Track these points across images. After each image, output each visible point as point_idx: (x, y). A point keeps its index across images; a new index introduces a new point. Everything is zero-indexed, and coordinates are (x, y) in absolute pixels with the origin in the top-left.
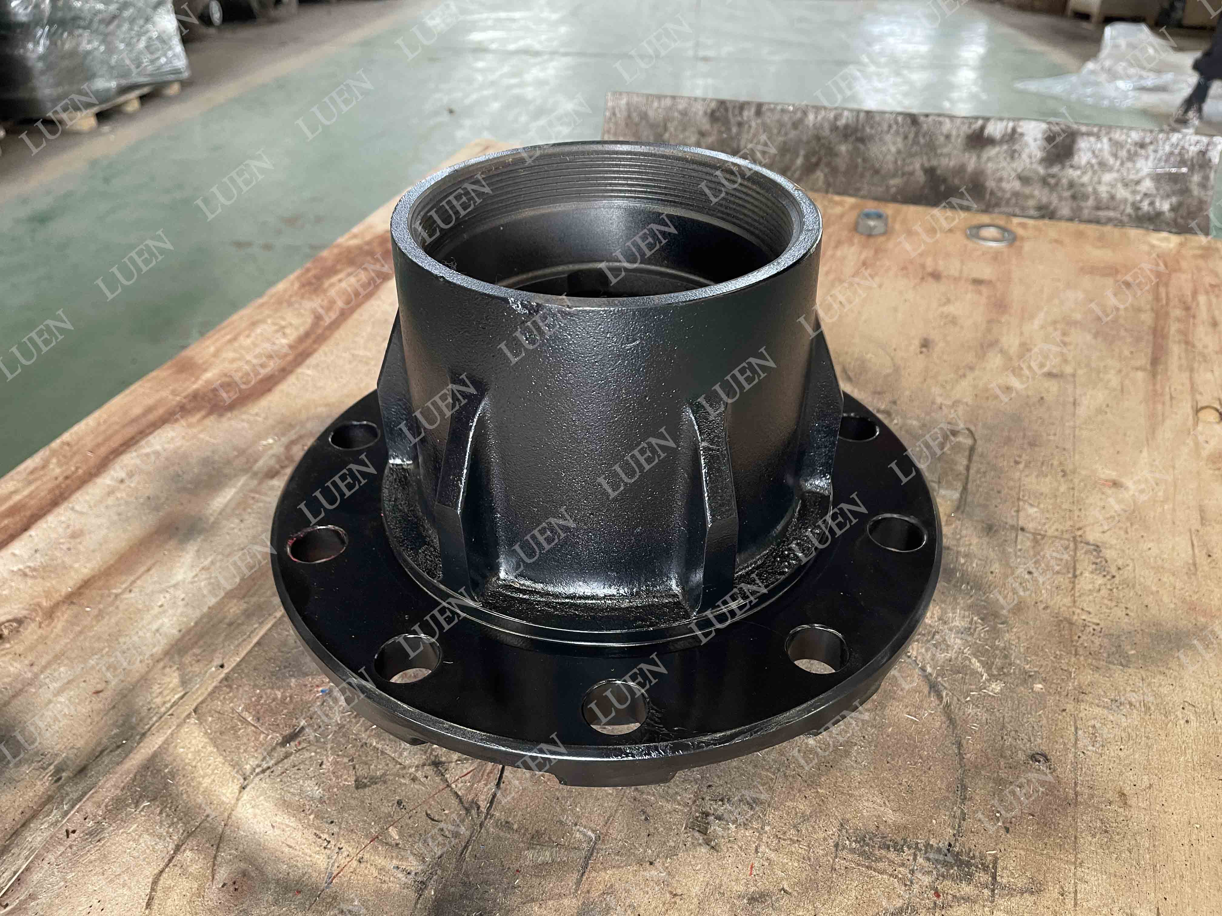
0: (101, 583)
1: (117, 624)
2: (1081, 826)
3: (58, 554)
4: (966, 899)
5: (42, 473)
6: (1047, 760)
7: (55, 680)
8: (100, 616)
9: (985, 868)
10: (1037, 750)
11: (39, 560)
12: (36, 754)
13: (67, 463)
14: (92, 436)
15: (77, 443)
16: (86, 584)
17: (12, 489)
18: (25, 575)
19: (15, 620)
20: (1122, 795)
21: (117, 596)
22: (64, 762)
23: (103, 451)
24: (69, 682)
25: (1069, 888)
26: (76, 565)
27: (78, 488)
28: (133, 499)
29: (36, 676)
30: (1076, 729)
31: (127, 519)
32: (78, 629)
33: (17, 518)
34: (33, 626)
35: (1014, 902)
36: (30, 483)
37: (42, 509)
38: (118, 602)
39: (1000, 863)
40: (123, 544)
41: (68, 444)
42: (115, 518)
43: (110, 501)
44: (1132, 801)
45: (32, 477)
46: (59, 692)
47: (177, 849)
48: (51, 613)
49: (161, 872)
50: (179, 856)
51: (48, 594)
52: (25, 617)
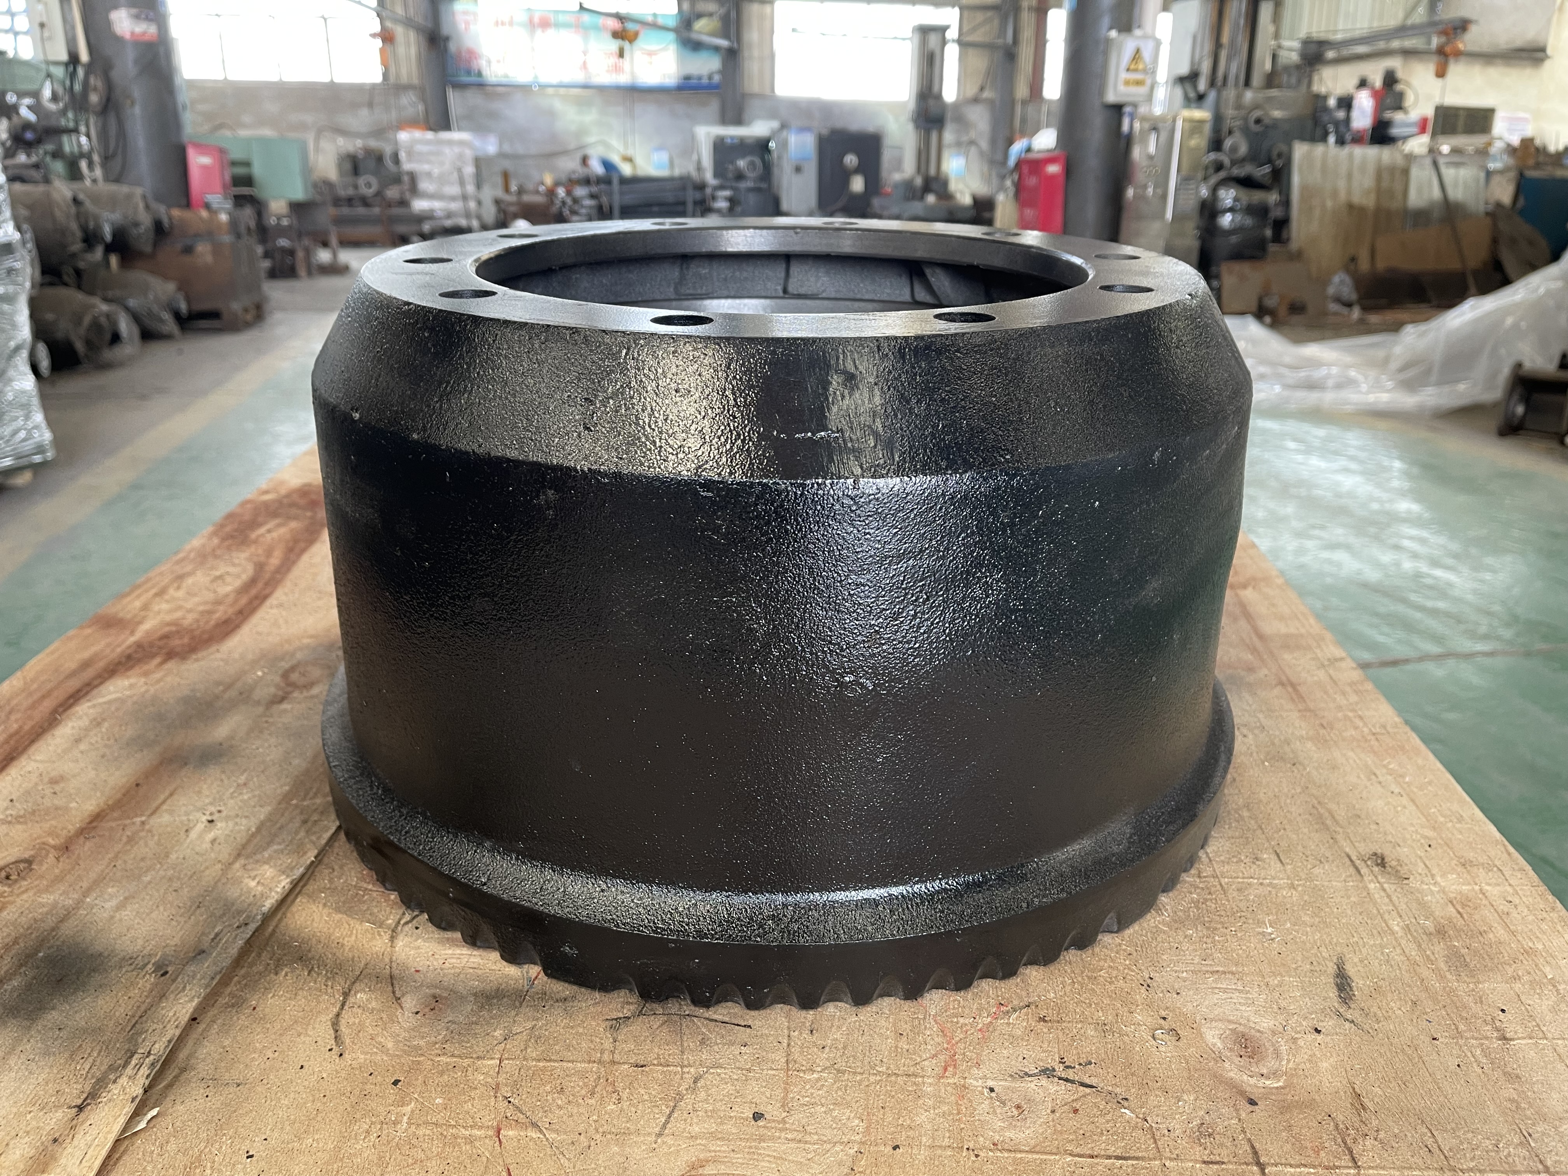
0: (115, 815)
3: (41, 799)
8: (131, 841)
12: (123, 959)
13: (5, 722)
16: (97, 818)
18: (9, 823)
19: (20, 861)
22: (162, 959)
24: (126, 899)
26: (74, 805)
29: (80, 901)
31: (116, 759)
32: (110, 855)
34: (48, 862)
38: (148, 827)
42: (96, 759)
47: (346, 995)
48: (66, 848)
49: (338, 1015)
50: (351, 1000)
51: (51, 833)
52: (33, 856)
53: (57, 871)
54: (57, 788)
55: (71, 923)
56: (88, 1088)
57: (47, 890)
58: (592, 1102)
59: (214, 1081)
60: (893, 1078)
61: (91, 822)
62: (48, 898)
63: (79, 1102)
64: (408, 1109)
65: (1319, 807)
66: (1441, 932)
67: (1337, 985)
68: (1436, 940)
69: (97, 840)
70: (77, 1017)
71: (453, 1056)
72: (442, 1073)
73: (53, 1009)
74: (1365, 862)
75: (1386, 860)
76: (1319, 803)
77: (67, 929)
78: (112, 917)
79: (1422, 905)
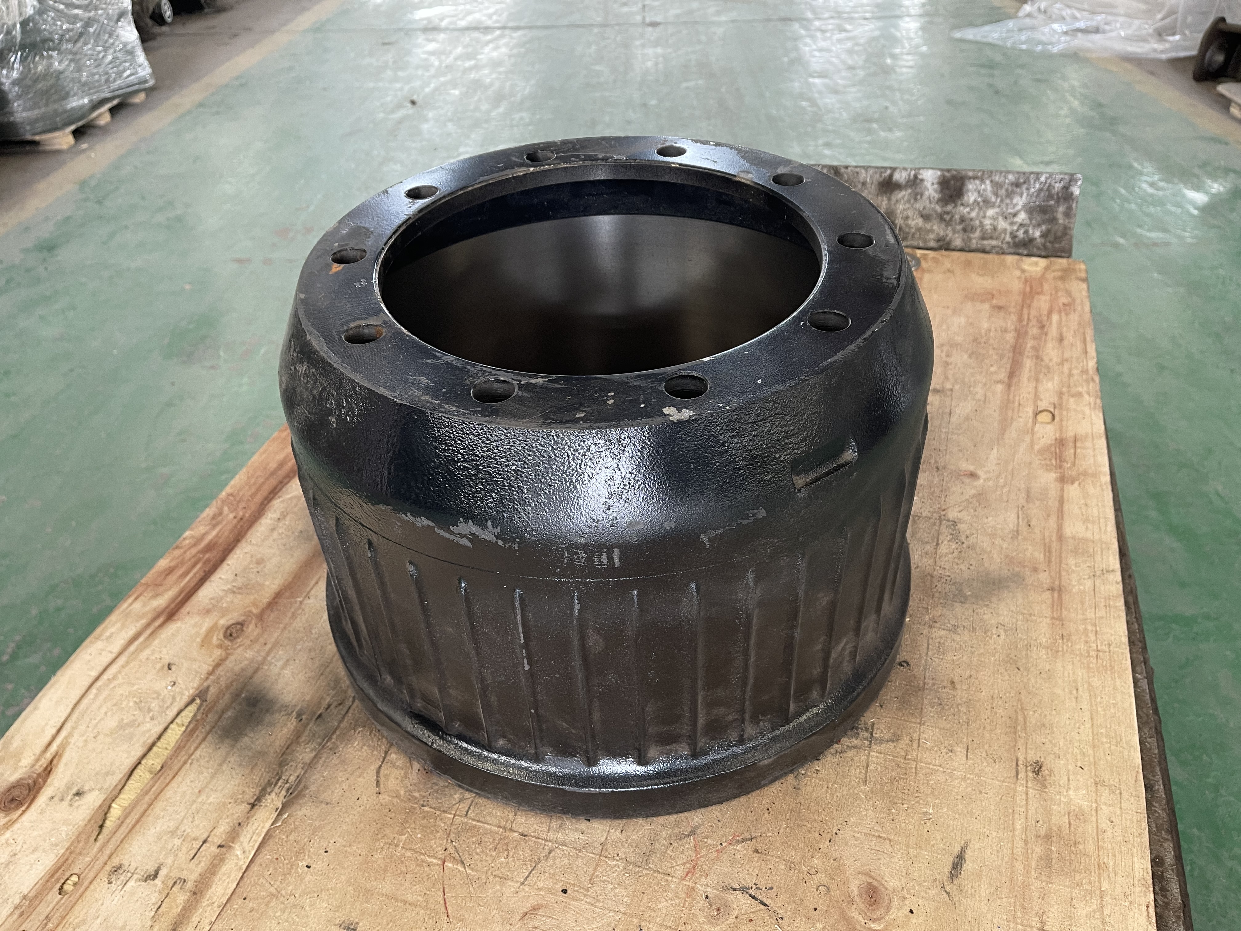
0: (287, 594)
1: (307, 621)
2: (926, 702)
3: (251, 576)
4: (855, 747)
5: (220, 518)
6: (908, 664)
7: (278, 660)
8: (294, 616)
9: (867, 729)
10: (903, 659)
11: (240, 582)
12: (282, 706)
13: (236, 509)
14: (247, 488)
15: (238, 494)
16: (278, 595)
17: (203, 531)
18: (234, 592)
19: (238, 623)
20: (953, 682)
21: (301, 602)
22: (301, 709)
23: (259, 498)
24: (288, 661)
25: (915, 736)
26: (267, 583)
27: (249, 527)
28: (290, 533)
29: (265, 659)
30: (928, 644)
31: (291, 548)
32: (282, 626)
33: (215, 553)
34: (252, 626)
35: (883, 747)
36: (214, 526)
37: (229, 545)
38: (303, 606)
39: (876, 726)
40: (294, 566)
41: (231, 495)
42: (281, 547)
43: (275, 535)
44: (958, 686)
45: (214, 522)
46: (283, 667)
47: (386, 753)
48: (260, 617)
49: (380, 767)
50: (388, 758)
51: (255, 604)
52: (244, 621)
53: (255, 633)
54: (260, 567)
55: (259, 675)
56: (257, 793)
57: (249, 647)
58: (494, 854)
59: (316, 799)
60: (655, 874)
61: (274, 598)
62: (249, 654)
63: (252, 801)
64: (404, 837)
65: (1020, 712)
66: (1048, 837)
67: (953, 864)
68: (1040, 842)
69: (276, 613)
70: (257, 743)
71: (431, 807)
72: (424, 817)
73: (246, 735)
74: (1027, 767)
75: (1043, 768)
76: (1022, 709)
77: (257, 679)
78: (280, 674)
79: (1048, 812)
